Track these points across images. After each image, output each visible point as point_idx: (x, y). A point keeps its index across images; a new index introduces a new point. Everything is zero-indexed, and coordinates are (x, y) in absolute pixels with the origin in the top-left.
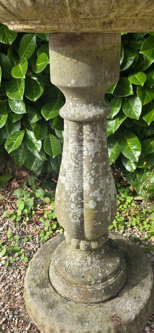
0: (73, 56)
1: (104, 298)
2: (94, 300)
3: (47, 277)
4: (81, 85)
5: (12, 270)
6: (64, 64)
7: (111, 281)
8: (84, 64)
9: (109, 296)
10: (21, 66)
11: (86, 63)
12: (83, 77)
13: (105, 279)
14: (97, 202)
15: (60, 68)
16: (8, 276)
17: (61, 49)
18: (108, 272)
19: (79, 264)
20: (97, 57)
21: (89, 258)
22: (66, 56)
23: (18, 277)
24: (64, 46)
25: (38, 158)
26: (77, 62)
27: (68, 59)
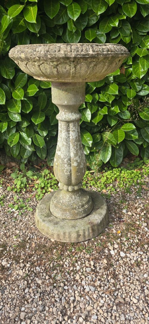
0: (66, 91)
1: (84, 215)
2: (78, 217)
3: (49, 212)
4: (70, 104)
5: (24, 216)
6: (61, 94)
7: (86, 206)
8: (71, 94)
9: (86, 215)
10: (18, 92)
11: (72, 94)
12: (71, 100)
13: (83, 206)
14: (78, 163)
15: (59, 96)
16: (23, 219)
17: (60, 87)
18: (84, 202)
19: (69, 200)
20: (77, 91)
21: (73, 196)
22: (62, 90)
23: (30, 219)
24: (62, 86)
25: (28, 150)
26: (68, 94)
27: (64, 92)
